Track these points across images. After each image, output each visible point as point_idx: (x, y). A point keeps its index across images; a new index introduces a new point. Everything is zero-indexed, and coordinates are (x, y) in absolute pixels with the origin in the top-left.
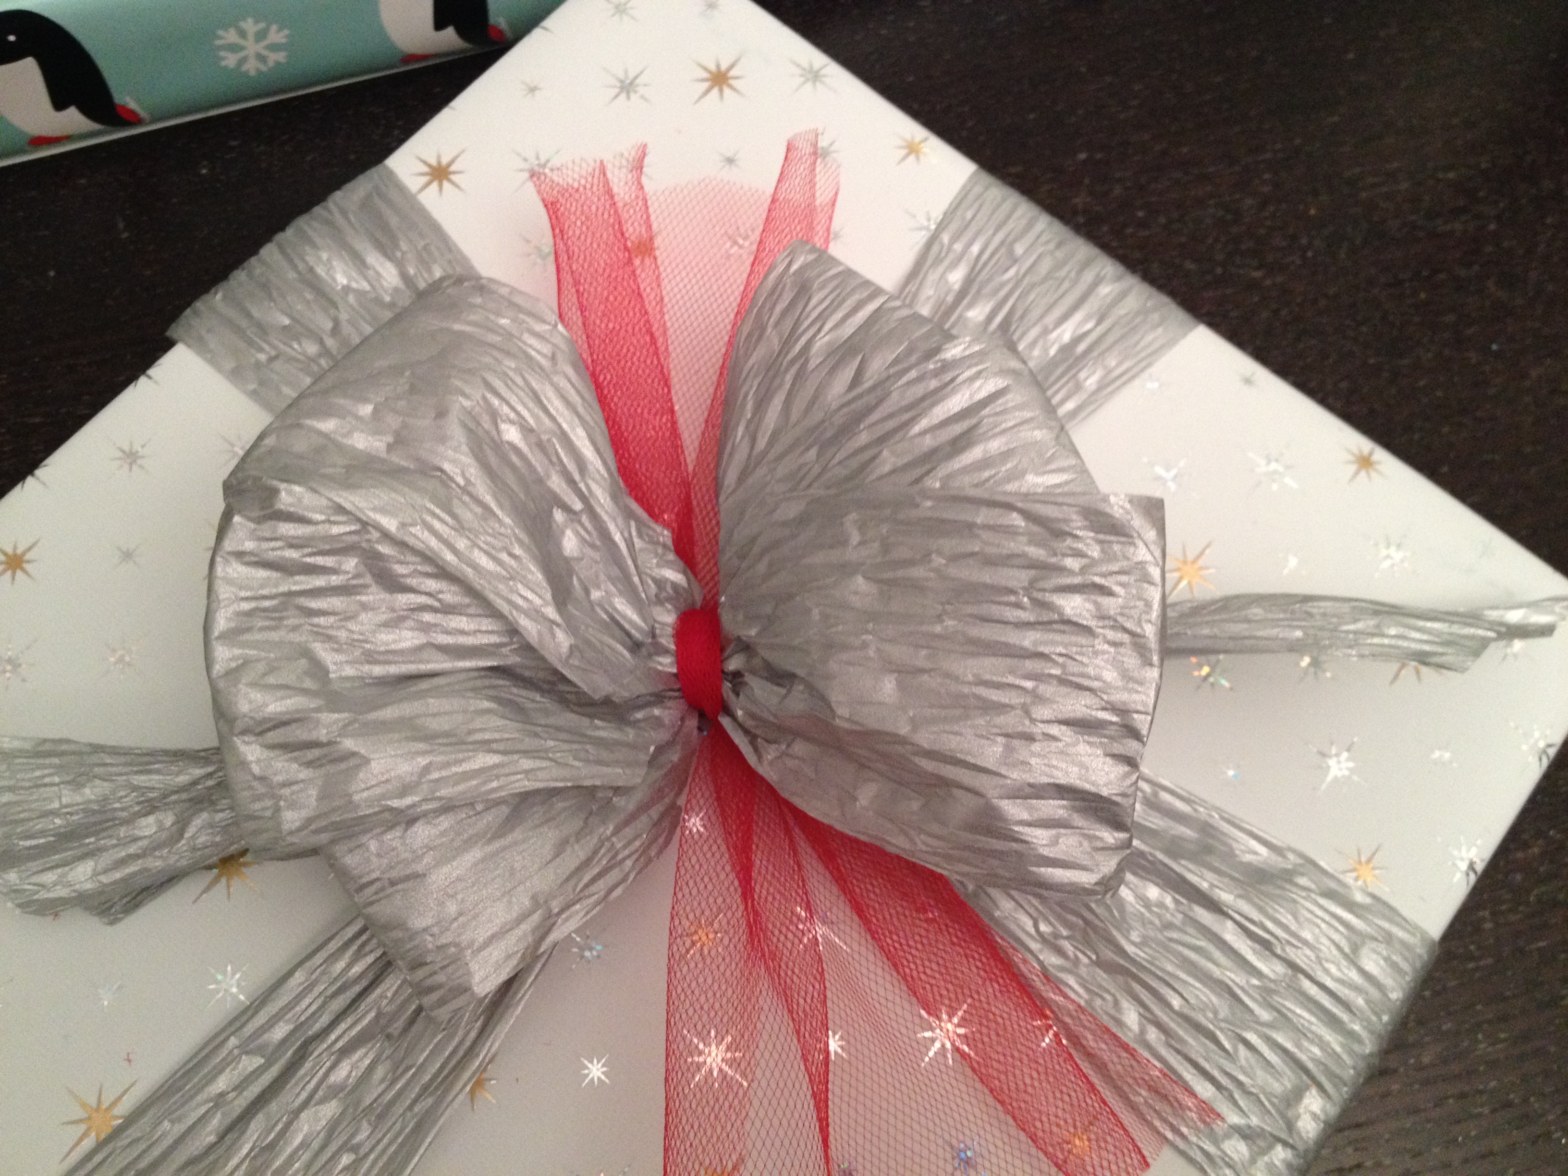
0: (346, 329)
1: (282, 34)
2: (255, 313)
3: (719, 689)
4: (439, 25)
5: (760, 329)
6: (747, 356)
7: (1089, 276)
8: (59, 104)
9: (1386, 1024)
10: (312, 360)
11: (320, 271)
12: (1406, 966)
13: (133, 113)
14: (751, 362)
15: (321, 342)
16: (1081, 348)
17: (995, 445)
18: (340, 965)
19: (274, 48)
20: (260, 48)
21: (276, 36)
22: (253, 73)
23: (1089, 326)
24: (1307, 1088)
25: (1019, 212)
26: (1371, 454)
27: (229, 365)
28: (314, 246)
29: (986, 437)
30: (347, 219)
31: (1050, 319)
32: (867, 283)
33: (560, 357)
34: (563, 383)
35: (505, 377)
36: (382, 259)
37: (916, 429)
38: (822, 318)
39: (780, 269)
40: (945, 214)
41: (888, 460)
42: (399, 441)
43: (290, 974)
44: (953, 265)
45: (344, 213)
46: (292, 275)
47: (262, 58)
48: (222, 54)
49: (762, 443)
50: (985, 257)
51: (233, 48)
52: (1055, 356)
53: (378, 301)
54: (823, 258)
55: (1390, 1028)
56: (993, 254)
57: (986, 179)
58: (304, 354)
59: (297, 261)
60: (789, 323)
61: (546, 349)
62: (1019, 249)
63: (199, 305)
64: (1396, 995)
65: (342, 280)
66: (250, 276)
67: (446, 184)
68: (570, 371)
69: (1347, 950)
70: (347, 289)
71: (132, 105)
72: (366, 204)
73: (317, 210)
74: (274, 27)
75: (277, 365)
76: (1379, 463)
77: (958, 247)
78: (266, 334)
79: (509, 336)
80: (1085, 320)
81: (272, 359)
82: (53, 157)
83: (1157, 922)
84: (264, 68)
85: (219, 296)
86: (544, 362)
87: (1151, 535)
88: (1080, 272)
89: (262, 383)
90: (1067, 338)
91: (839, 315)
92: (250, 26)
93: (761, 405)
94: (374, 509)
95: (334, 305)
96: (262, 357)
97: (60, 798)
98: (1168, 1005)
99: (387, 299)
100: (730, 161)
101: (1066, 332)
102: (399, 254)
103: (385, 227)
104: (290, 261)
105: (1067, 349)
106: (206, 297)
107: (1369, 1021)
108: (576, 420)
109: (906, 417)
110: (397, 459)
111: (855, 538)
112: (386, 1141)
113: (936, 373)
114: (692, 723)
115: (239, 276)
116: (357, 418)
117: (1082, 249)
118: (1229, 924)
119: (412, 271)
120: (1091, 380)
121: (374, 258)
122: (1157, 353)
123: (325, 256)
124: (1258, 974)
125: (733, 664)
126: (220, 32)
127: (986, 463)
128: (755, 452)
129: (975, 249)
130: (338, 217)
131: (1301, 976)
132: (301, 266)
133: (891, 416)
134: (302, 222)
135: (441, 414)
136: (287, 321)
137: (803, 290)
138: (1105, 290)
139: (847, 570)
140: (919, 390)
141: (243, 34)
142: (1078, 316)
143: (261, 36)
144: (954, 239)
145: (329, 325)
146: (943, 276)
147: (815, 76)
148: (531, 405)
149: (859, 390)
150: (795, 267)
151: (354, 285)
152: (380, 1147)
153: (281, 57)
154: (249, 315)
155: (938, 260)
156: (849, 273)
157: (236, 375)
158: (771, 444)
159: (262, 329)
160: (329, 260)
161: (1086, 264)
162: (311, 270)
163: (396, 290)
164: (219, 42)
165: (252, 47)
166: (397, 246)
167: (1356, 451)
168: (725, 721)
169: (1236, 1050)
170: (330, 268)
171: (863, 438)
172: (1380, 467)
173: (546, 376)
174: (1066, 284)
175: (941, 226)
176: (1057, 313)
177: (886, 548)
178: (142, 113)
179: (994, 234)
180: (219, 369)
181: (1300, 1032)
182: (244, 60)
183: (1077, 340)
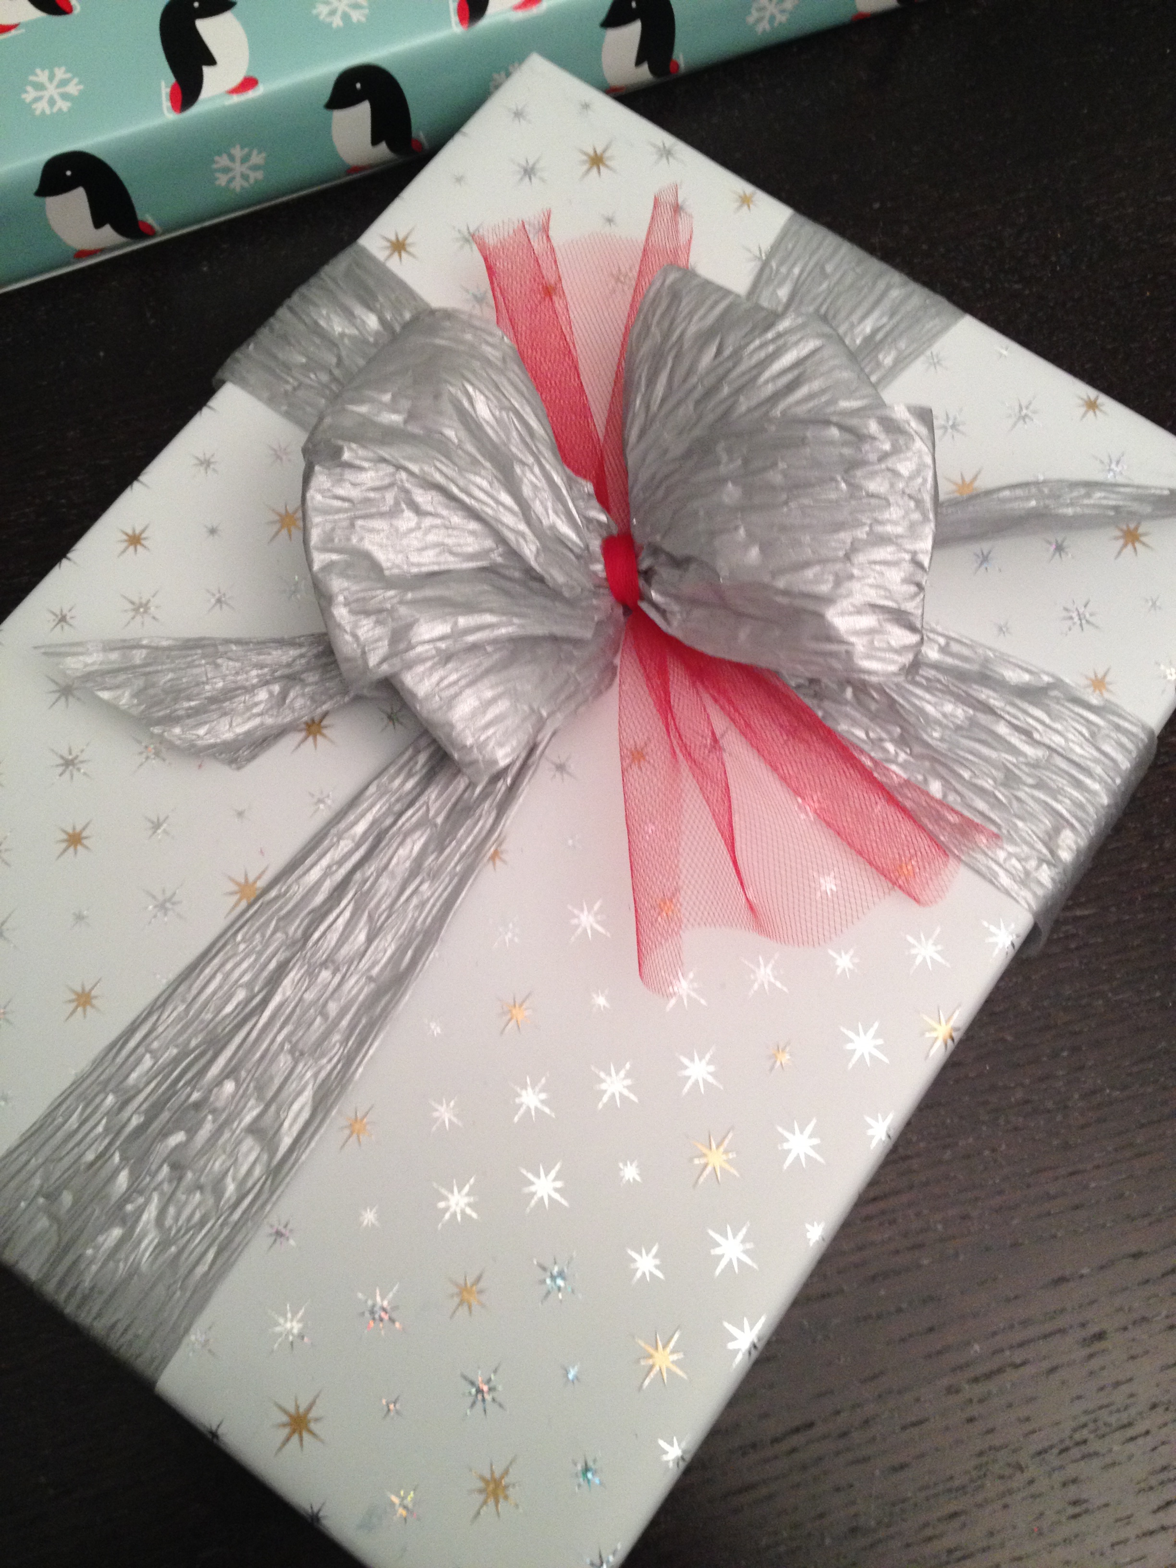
0: (347, 362)
1: (260, 156)
2: (280, 355)
3: (637, 585)
4: (375, 141)
5: (647, 327)
6: (638, 350)
7: (881, 285)
8: (98, 223)
9: (1119, 787)
10: (326, 386)
11: (322, 323)
12: (1130, 746)
13: (150, 227)
14: (641, 353)
15: (331, 372)
16: (879, 336)
17: (816, 385)
18: (397, 782)
19: (255, 168)
20: (244, 169)
21: (257, 158)
22: (238, 189)
23: (885, 320)
24: (1064, 827)
25: (827, 241)
26: (1097, 398)
27: (266, 395)
28: (315, 305)
29: (810, 379)
30: (337, 283)
31: (855, 318)
32: (719, 288)
33: (508, 360)
34: (512, 375)
35: (474, 372)
36: (365, 310)
37: (762, 379)
38: (691, 314)
39: (658, 284)
40: (772, 247)
41: (744, 404)
42: (412, 416)
43: (367, 787)
44: (780, 284)
45: (334, 280)
46: (301, 327)
47: (245, 177)
48: (218, 175)
49: (654, 407)
50: (803, 277)
51: (226, 170)
52: (861, 344)
53: (365, 342)
54: (689, 273)
55: (1123, 789)
56: (809, 274)
57: (801, 219)
58: (319, 382)
59: (304, 317)
60: (666, 324)
61: (498, 354)
62: (829, 268)
63: (237, 354)
64: (1125, 764)
65: (338, 329)
66: (272, 330)
67: (404, 254)
68: (516, 369)
69: (1087, 735)
70: (342, 335)
71: (150, 219)
72: (348, 274)
73: (313, 281)
74: (255, 152)
75: (300, 393)
76: (1103, 405)
77: (784, 270)
78: (290, 370)
79: (472, 346)
80: (881, 317)
81: (295, 389)
82: (90, 267)
83: (951, 725)
84: (246, 185)
85: (251, 347)
86: (499, 364)
87: (924, 431)
88: (874, 283)
89: (290, 405)
90: (868, 330)
91: (702, 311)
92: (237, 152)
93: (651, 382)
94: (404, 458)
95: (335, 345)
96: (289, 388)
97: (206, 674)
98: (960, 777)
99: (371, 340)
100: (610, 221)
101: (867, 327)
102: (378, 306)
103: (367, 289)
104: (300, 319)
105: (869, 340)
106: (243, 348)
107: (1106, 783)
108: (524, 401)
109: (754, 372)
110: (414, 428)
111: (724, 458)
112: (440, 890)
113: (773, 340)
114: (619, 611)
115: (264, 334)
116: (381, 403)
117: (875, 265)
118: (1002, 723)
119: (388, 317)
120: (887, 359)
121: (359, 311)
122: (934, 337)
123: (324, 312)
124: (1025, 755)
125: (645, 563)
126: (217, 158)
127: (811, 397)
128: (650, 414)
129: (796, 271)
130: (331, 285)
131: (1055, 755)
132: (307, 320)
133: (744, 374)
134: (303, 289)
135: (437, 396)
136: (304, 360)
137: (675, 296)
138: (895, 293)
139: (721, 481)
140: (762, 354)
141: (232, 158)
142: (876, 314)
143: (245, 159)
144: (781, 263)
145: (334, 360)
146: (774, 291)
147: (667, 153)
148: (493, 390)
149: (721, 359)
150: (668, 281)
151: (347, 331)
152: (436, 895)
153: (259, 175)
154: (275, 358)
155: (769, 280)
156: (706, 284)
157: (271, 401)
158: (661, 405)
159: (287, 367)
160: (328, 314)
161: (880, 275)
162: (316, 323)
163: (377, 333)
164: (215, 166)
165: (238, 168)
166: (375, 299)
167: (1085, 397)
168: (644, 606)
169: (1010, 803)
170: (328, 319)
171: (726, 390)
172: (1103, 408)
173: (502, 372)
174: (866, 290)
175: (771, 254)
176: (859, 313)
177: (746, 462)
178: (157, 227)
179: (810, 258)
180: (259, 398)
181: (1055, 793)
182: (232, 179)
183: (875, 332)
